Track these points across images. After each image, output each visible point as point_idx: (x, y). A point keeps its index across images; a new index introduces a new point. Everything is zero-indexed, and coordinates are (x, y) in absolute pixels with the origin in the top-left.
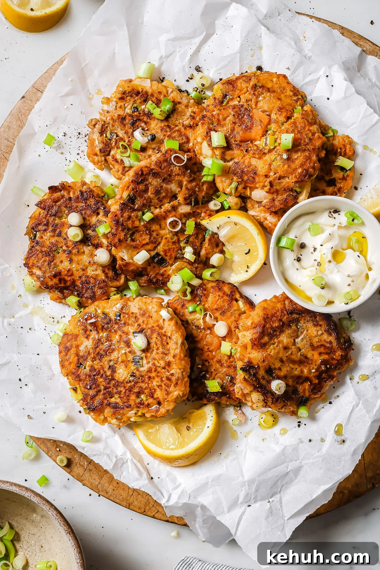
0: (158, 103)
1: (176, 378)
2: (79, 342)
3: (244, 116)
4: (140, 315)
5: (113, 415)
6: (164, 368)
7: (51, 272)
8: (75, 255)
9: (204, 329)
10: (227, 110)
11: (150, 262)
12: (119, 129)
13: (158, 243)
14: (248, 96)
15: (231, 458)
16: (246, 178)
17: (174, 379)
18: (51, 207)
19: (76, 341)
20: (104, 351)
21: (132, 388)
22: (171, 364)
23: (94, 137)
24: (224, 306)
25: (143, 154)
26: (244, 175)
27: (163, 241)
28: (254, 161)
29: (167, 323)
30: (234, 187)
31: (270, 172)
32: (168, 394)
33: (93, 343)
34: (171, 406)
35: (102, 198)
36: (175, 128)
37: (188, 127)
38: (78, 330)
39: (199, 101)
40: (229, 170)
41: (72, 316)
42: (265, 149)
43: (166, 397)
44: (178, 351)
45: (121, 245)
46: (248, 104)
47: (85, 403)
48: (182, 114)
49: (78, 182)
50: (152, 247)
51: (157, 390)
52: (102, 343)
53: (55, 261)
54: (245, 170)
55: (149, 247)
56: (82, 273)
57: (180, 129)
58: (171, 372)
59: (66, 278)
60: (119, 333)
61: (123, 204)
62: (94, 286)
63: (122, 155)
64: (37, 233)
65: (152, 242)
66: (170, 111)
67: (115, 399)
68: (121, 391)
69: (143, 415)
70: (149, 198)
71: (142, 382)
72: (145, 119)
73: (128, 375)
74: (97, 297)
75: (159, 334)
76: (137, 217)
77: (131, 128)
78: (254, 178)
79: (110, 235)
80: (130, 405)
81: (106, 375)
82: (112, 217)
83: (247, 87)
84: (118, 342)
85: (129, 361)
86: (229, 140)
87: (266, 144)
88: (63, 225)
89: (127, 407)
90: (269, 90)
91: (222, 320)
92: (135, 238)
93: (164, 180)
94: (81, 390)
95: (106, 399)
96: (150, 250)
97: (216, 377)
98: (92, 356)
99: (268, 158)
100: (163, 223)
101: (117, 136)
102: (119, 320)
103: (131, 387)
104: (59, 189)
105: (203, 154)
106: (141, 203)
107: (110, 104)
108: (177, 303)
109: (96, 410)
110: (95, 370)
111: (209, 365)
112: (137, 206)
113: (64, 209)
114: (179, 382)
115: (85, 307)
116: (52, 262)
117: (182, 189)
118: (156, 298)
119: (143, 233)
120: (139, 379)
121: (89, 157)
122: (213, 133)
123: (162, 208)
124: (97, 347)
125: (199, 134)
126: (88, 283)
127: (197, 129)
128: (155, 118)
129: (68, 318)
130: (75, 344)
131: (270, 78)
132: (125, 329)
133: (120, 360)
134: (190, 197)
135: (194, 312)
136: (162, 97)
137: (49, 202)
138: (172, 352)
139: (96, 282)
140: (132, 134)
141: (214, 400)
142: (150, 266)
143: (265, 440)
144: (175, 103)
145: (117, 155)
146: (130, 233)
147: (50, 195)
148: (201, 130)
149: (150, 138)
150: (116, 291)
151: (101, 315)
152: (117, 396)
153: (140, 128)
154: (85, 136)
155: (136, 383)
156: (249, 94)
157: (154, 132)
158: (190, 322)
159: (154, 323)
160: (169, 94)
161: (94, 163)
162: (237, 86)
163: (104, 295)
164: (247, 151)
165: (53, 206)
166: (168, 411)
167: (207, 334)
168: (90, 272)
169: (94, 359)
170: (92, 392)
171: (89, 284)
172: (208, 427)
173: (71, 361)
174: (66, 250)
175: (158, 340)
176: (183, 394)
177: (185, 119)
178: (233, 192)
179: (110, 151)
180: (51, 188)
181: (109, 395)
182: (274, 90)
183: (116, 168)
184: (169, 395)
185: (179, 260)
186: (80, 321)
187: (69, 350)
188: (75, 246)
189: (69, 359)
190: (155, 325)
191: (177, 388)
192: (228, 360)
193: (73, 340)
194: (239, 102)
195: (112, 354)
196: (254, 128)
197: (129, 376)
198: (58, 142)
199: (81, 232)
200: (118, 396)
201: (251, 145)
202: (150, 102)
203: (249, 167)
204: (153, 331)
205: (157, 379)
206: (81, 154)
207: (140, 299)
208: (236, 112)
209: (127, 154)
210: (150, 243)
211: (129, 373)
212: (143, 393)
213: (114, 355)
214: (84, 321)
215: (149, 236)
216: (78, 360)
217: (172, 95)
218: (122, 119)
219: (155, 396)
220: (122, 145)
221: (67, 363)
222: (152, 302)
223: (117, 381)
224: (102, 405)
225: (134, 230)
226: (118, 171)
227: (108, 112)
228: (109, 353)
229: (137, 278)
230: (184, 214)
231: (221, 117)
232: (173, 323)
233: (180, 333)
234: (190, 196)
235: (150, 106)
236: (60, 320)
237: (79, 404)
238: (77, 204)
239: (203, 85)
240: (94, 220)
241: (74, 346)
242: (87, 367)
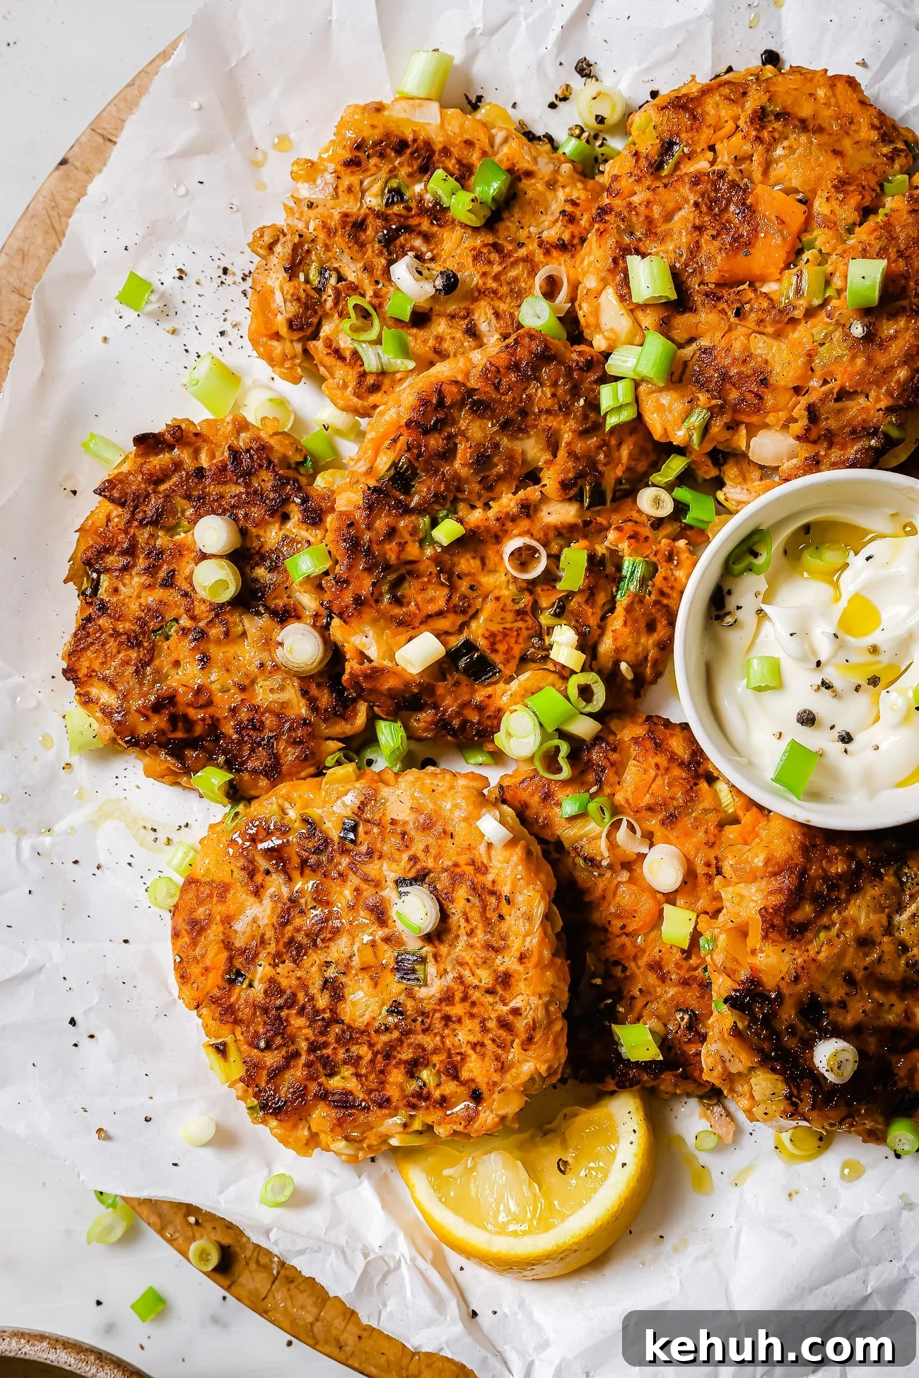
0: (464, 176)
1: (527, 1023)
2: (230, 907)
3: (727, 205)
4: (417, 829)
5: (338, 1129)
6: (490, 992)
7: (145, 695)
8: (218, 642)
9: (610, 867)
10: (676, 190)
11: (443, 668)
12: (346, 258)
13: (471, 611)
14: (739, 144)
15: (693, 1251)
16: (734, 395)
17: (521, 1025)
18: (140, 499)
19: (225, 902)
20: (307, 935)
21: (393, 1048)
22: (513, 981)
23: (270, 283)
24: (672, 798)
25: (422, 334)
26: (728, 386)
27: (489, 608)
28: (761, 345)
29: (498, 856)
30: (697, 424)
31: (810, 378)
32: (503, 1068)
33: (274, 909)
34: (512, 1106)
35: (296, 469)
36: (516, 251)
37: (556, 247)
38: (227, 868)
39: (588, 167)
40: (683, 372)
41: (212, 827)
42: (795, 308)
43: (496, 1078)
44: (533, 941)
45: (360, 613)
46: (741, 171)
47: (250, 1090)
48: (538, 208)
49: (223, 420)
50: (454, 624)
51: (469, 1056)
52: (302, 912)
53: (157, 663)
54: (733, 371)
55: (444, 624)
56: (239, 697)
57: (533, 253)
58: (513, 1004)
59: (191, 712)
60: (354, 880)
61: (376, 490)
62: (277, 738)
63: (355, 337)
64: (102, 577)
65: (455, 610)
66: (502, 199)
67: (343, 1081)
68: (360, 1058)
69: (429, 1128)
70: (456, 476)
71: (424, 1031)
72: (425, 225)
73: (381, 1008)
74: (285, 768)
75: (474, 889)
76: (414, 531)
77: (381, 253)
78: (760, 397)
79: (328, 582)
80: (388, 1100)
81: (314, 1007)
82: (339, 529)
83: (736, 119)
84: (351, 908)
85: (384, 967)
86: (683, 282)
87: (798, 291)
88: (179, 551)
89: (380, 1106)
90: (804, 125)
91: (668, 842)
92: (403, 596)
93: (505, 426)
94: (239, 1050)
95: (316, 1079)
96: (447, 633)
97: (645, 1013)
98: (272, 948)
99: (803, 334)
100: (491, 554)
101: (340, 278)
102: (352, 841)
103: (392, 1046)
104: (164, 442)
105: (604, 327)
106: (429, 489)
107: (319, 181)
108: (528, 787)
109: (286, 1112)
110: (281, 992)
111: (626, 978)
112: (416, 499)
113: (180, 502)
114: (538, 1036)
115: (250, 800)
116: (148, 664)
117: (555, 456)
118: (466, 776)
119: (429, 581)
120: (414, 1021)
121: (255, 343)
122: (633, 261)
123: (490, 508)
124: (288, 922)
125: (589, 265)
126: (258, 727)
127: (583, 252)
128: (453, 221)
129: (199, 831)
130: (219, 913)
131: (808, 88)
132: (372, 869)
133: (356, 962)
134: (580, 482)
135: (582, 815)
136: (475, 157)
137: (137, 484)
138: (516, 945)
139: (281, 725)
140: (387, 272)
141: (639, 1082)
142: (444, 679)
143: (795, 1196)
144: (516, 176)
145: (341, 336)
146: (391, 577)
147: (140, 460)
148: (596, 253)
149: (439, 283)
150: (340, 750)
151: (297, 825)
152: (347, 1071)
153: (411, 254)
154: (244, 279)
155: (407, 1033)
156: (744, 137)
157: (451, 265)
158: (567, 845)
159: (459, 854)
160: (496, 148)
161: (271, 361)
162: (704, 113)
163: (307, 763)
164: (738, 313)
165: (148, 496)
166: (503, 1119)
167: (619, 883)
168: (264, 694)
169: (277, 959)
170: (272, 1059)
171: (262, 731)
172: (624, 1165)
173: (208, 963)
174: (189, 629)
175: (472, 907)
176: (549, 1068)
177: (546, 223)
178: (695, 439)
179: (319, 326)
180: (141, 440)
181: (324, 1068)
182: (820, 126)
183: (337, 376)
184: (506, 1072)
185: (533, 665)
186: (233, 841)
187: (203, 929)
188: (217, 615)
189: (203, 956)
190: (463, 860)
191: (530, 1053)
192: (684, 963)
193: (215, 899)
194: (712, 163)
195: (332, 944)
196: (759, 244)
197: (384, 1012)
198: (162, 296)
199: (234, 574)
200: (352, 1070)
201: (752, 295)
202: (440, 173)
203: (744, 361)
204: (456, 878)
205: (468, 1024)
206: (233, 334)
207: (417, 779)
208: (703, 196)
209: (373, 335)
210: (448, 611)
211: (383, 1004)
212: (426, 1066)
213: (340, 948)
214: (248, 844)
215: (446, 591)
216: (231, 959)
217: (505, 149)
218: (355, 227)
219: (465, 1075)
220: (356, 306)
221: (195, 970)
222: (452, 788)
223: (349, 1027)
224: (303, 1096)
225: (403, 571)
226: (345, 386)
227: (311, 205)
228: (323, 940)
229: (404, 713)
230: (556, 528)
231: (656, 211)
232: (517, 854)
233: (539, 886)
234: (580, 475)
235: (438, 185)
236: (176, 837)
237: (233, 1092)
238: (221, 489)
239: (600, 120)
240: (272, 535)
241: (218, 918)
242: (256, 984)
